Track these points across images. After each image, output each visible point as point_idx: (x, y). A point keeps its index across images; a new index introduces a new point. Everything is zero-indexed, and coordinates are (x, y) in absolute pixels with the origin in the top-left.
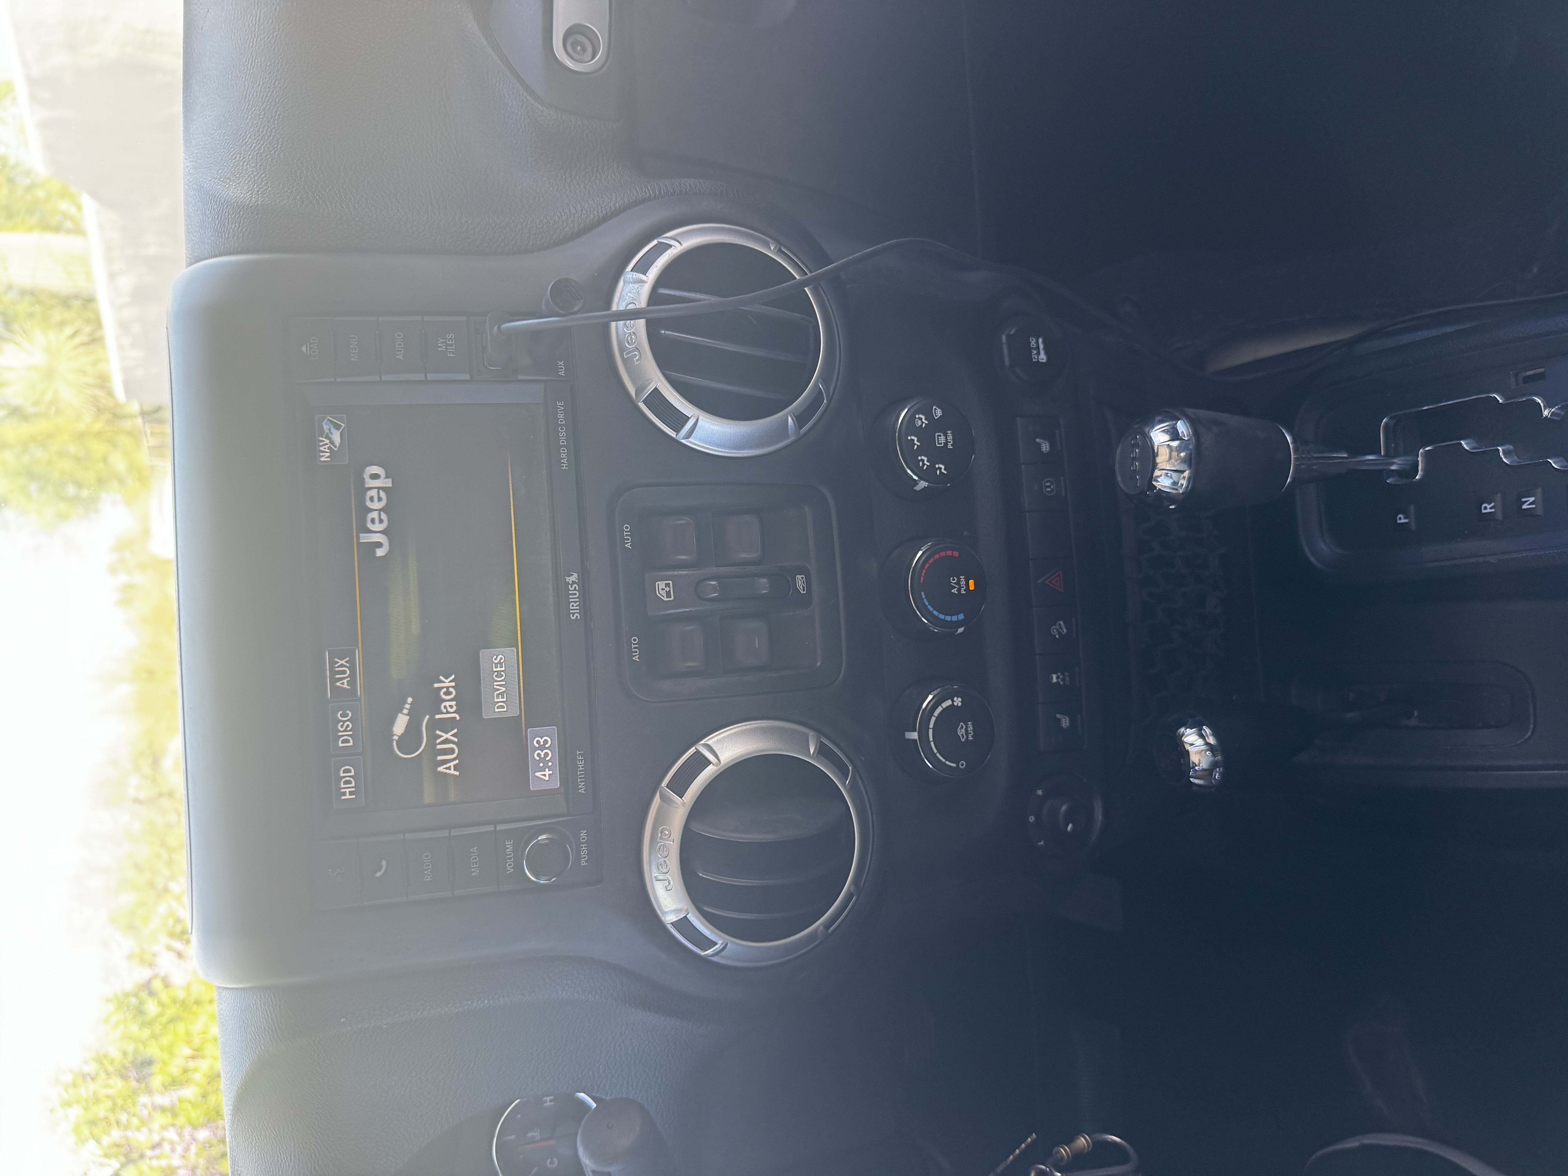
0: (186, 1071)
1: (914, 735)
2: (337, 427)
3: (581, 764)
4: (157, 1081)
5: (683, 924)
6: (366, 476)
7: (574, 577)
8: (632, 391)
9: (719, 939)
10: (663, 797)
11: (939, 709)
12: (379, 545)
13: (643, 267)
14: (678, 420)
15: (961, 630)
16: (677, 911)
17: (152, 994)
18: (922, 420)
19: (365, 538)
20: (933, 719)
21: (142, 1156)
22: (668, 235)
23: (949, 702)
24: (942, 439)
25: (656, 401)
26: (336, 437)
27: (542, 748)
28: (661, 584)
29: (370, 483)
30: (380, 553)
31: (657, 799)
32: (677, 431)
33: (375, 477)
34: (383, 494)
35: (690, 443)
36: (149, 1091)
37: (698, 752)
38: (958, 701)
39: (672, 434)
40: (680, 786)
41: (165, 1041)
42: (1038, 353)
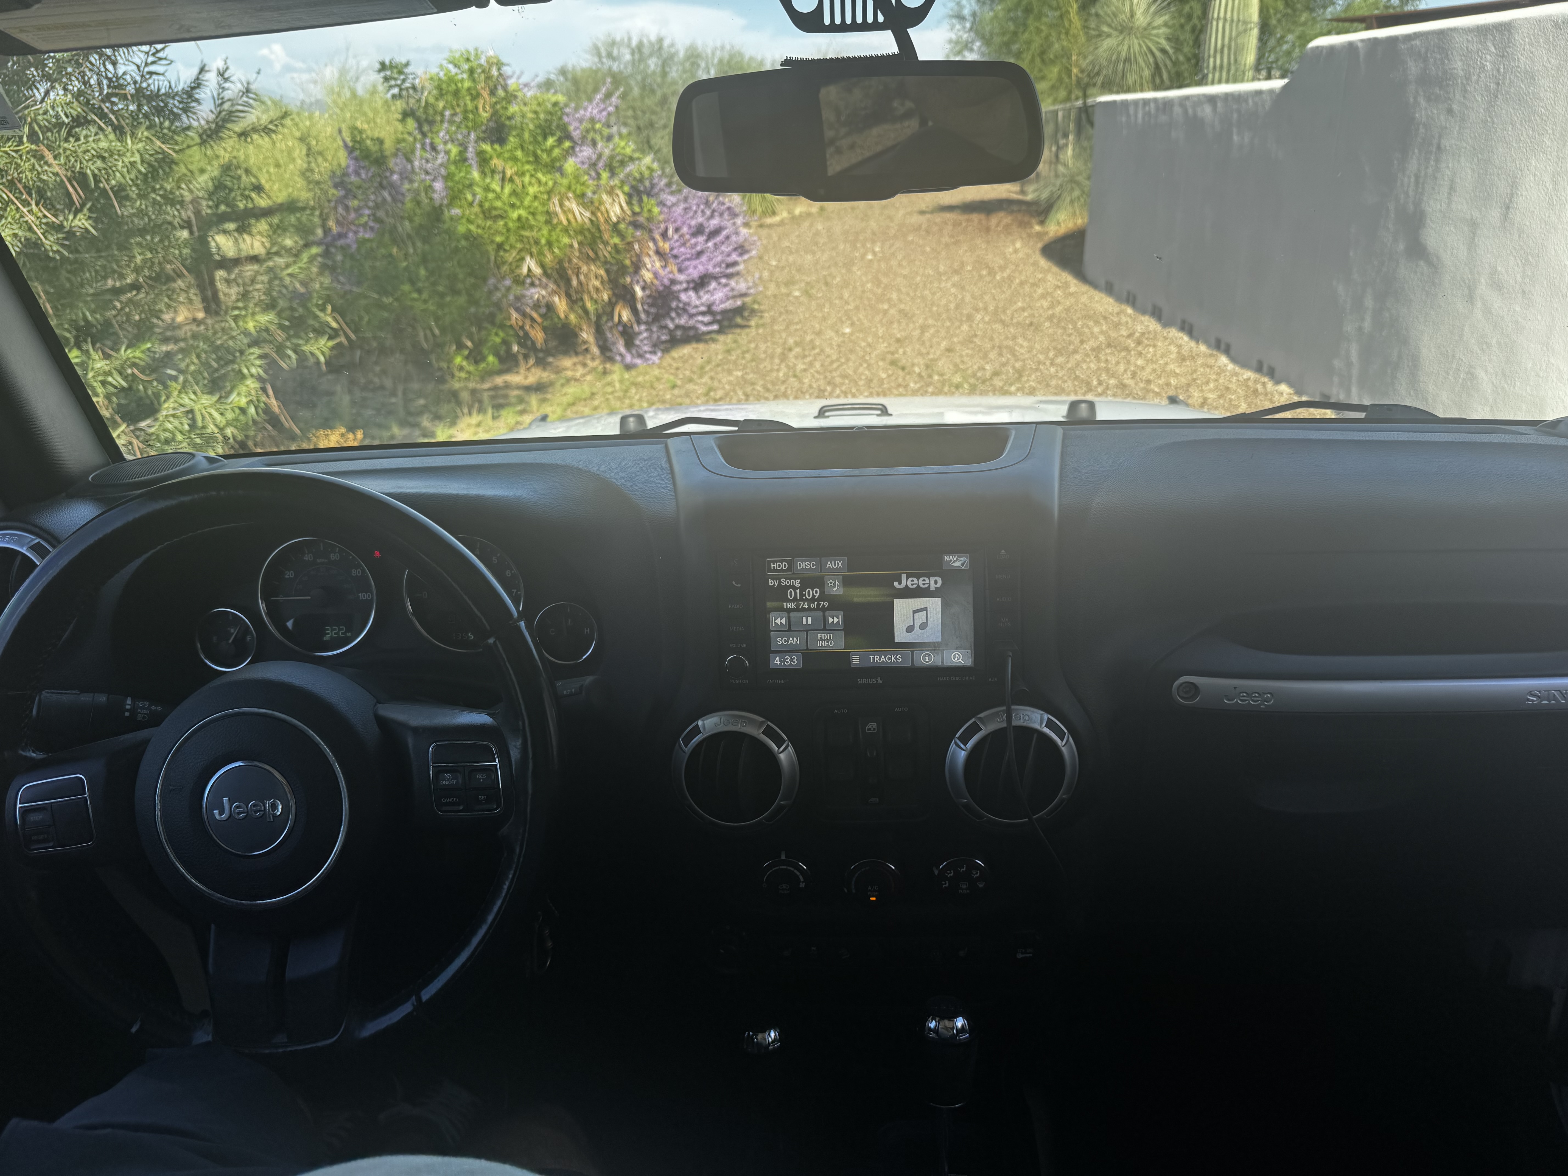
0: (493, 172)
1: (783, 857)
2: (963, 564)
3: (782, 681)
4: (487, 147)
5: (697, 730)
6: (937, 578)
7: (880, 681)
8: (982, 715)
9: (688, 749)
10: (763, 723)
11: (798, 873)
12: (900, 583)
13: (1050, 724)
14: (965, 739)
15: (846, 890)
16: (704, 728)
17: (560, 141)
18: (976, 874)
19: (904, 577)
20: (792, 869)
21: (424, 135)
22: (1071, 739)
23: (802, 880)
24: (964, 887)
25: (975, 729)
26: (958, 564)
27: (791, 660)
28: (875, 725)
29: (933, 580)
30: (896, 584)
31: (761, 719)
32: (958, 738)
33: (936, 582)
34: (927, 586)
35: (953, 746)
36: (479, 139)
37: (784, 741)
38: (802, 885)
39: (957, 736)
40: (768, 732)
41: (519, 153)
42: (1022, 953)
